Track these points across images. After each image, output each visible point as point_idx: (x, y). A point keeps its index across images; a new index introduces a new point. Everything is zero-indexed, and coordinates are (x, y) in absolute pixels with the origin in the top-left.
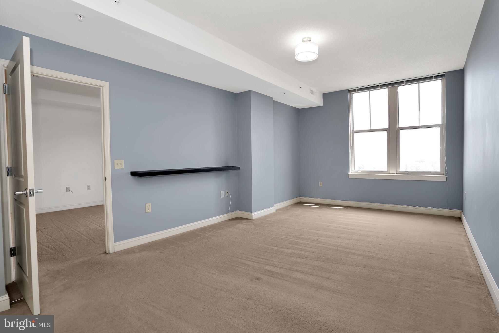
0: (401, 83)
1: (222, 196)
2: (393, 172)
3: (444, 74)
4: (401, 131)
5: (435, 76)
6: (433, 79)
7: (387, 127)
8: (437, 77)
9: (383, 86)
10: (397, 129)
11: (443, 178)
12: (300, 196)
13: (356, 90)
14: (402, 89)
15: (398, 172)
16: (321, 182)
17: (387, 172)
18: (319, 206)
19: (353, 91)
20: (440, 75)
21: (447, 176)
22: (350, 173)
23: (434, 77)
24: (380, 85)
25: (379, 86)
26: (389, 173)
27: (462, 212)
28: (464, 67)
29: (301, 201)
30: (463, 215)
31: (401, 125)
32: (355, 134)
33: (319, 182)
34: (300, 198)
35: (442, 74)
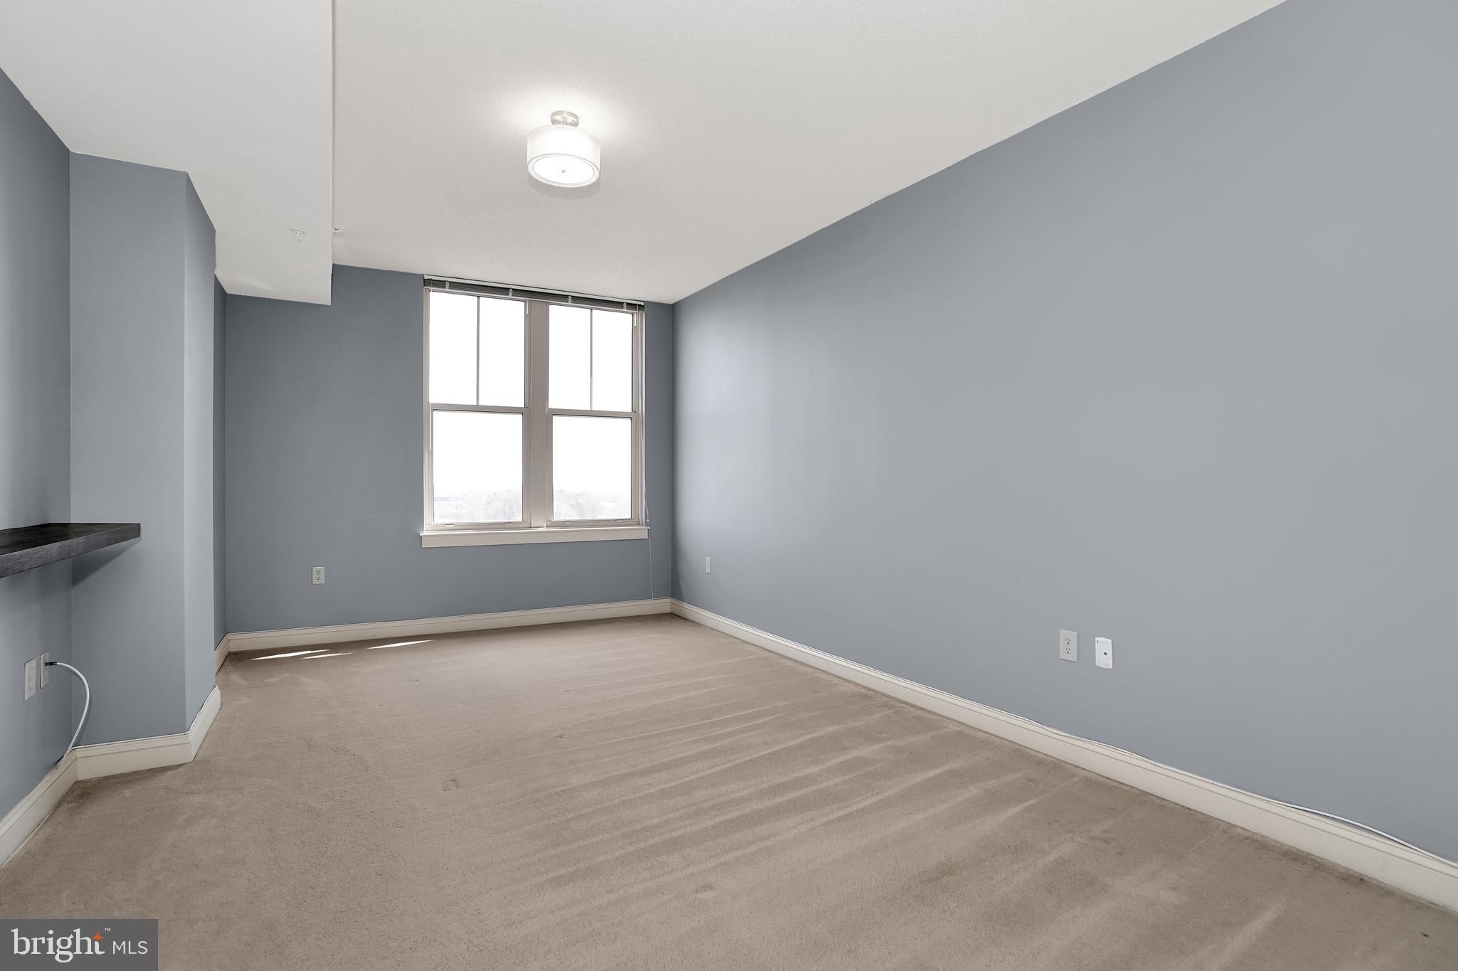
0: (561, 297)
2: (540, 524)
3: (643, 304)
4: (555, 418)
5: (627, 304)
6: (624, 310)
7: (522, 405)
8: (632, 306)
9: (520, 293)
10: (547, 412)
11: (641, 533)
12: (226, 632)
13: (447, 284)
14: (558, 314)
15: (549, 524)
16: (319, 568)
17: (525, 524)
19: (438, 284)
20: (635, 305)
21: (649, 528)
22: (426, 531)
23: (625, 305)
24: (513, 289)
25: (511, 291)
26: (529, 526)
27: (677, 602)
28: (680, 301)
29: (233, 649)
30: (686, 606)
31: (553, 403)
32: (435, 413)
33: (315, 569)
34: (230, 636)
35: (640, 303)
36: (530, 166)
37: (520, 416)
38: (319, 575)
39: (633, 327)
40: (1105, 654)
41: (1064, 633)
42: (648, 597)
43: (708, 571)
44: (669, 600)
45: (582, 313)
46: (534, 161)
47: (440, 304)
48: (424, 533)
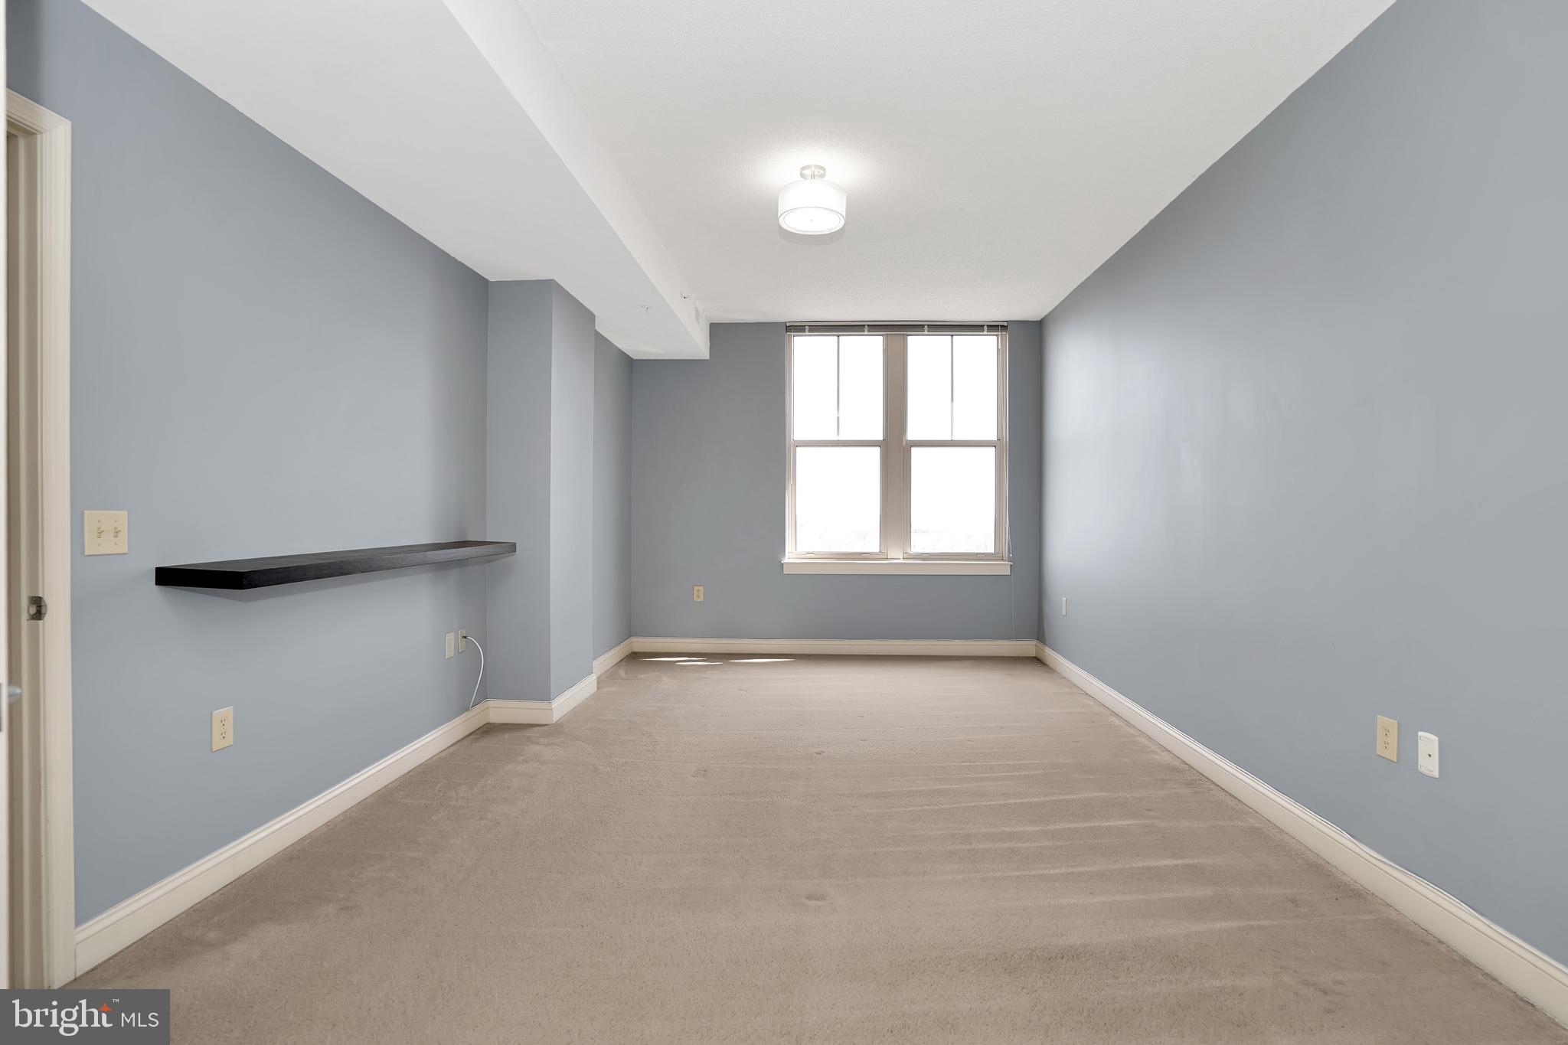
0: (917, 327)
1: (450, 652)
2: (896, 555)
3: (1006, 324)
4: (914, 450)
5: (989, 326)
6: (985, 333)
7: (881, 438)
8: (994, 327)
9: (875, 327)
10: (904, 443)
11: (1003, 568)
12: (630, 635)
13: (807, 328)
14: (916, 344)
15: (906, 556)
16: (699, 588)
17: (882, 555)
18: (704, 661)
19: (798, 328)
20: (998, 326)
21: (1011, 563)
22: (788, 559)
23: (985, 327)
24: (868, 325)
25: (866, 327)
26: (885, 557)
27: (1039, 644)
28: (1044, 318)
29: (636, 649)
30: (1048, 651)
31: (912, 435)
32: (798, 449)
33: (696, 588)
34: (633, 639)
35: (1002, 324)
36: (781, 221)
37: (878, 449)
38: (699, 595)
39: (998, 350)
40: (1430, 755)
41: (1382, 720)
42: (1009, 638)
43: (1064, 613)
44: (1034, 642)
45: (942, 341)
46: (784, 214)
47: (803, 347)
48: (786, 560)
